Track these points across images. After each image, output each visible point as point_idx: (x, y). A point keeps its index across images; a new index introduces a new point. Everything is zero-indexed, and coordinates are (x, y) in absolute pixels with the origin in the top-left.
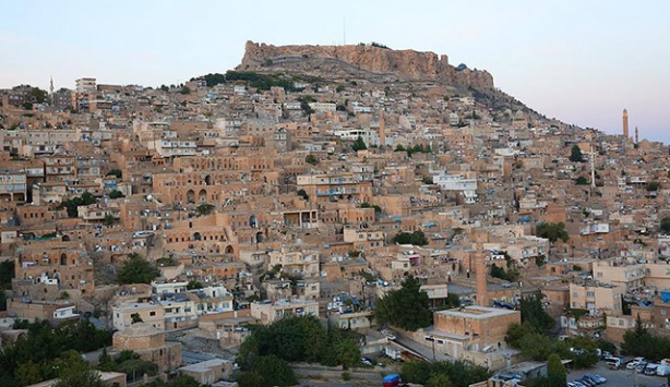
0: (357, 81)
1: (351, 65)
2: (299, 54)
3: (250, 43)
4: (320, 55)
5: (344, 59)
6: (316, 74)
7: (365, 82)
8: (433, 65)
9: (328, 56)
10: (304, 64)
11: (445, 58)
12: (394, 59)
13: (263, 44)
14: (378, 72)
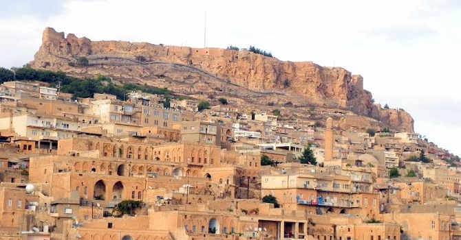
0: (228, 99)
1: (216, 77)
2: (131, 55)
3: (51, 30)
4: (165, 59)
5: (204, 66)
6: (160, 84)
7: (239, 101)
8: (343, 86)
9: (178, 61)
10: (139, 68)
11: (360, 79)
12: (283, 74)
13: (71, 35)
14: (258, 89)
